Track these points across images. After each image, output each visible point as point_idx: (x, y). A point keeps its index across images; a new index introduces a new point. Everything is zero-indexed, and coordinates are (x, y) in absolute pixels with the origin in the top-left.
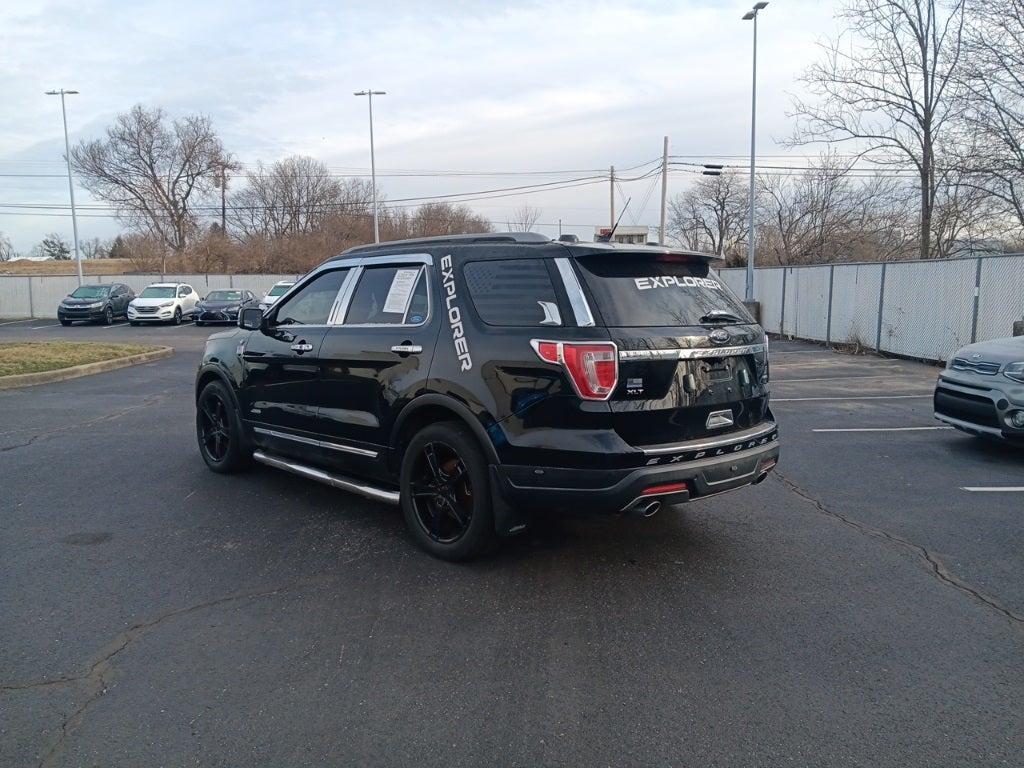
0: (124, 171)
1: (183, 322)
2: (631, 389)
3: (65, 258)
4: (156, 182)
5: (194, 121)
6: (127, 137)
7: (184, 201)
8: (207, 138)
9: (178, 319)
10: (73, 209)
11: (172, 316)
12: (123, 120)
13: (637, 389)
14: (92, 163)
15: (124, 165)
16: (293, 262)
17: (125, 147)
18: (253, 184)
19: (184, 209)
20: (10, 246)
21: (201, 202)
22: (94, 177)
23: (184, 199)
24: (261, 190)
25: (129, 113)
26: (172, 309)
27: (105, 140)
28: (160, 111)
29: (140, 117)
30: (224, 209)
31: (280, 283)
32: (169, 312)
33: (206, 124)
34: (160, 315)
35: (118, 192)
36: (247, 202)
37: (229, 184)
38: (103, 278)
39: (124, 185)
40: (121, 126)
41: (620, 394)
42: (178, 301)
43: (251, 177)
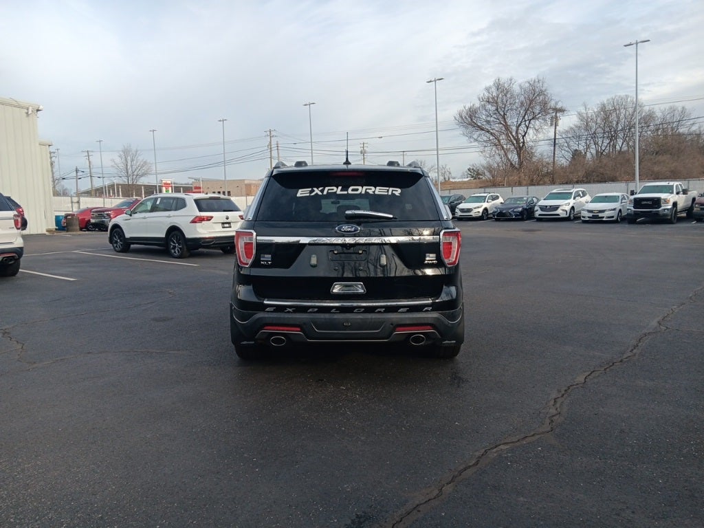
0: (488, 122)
1: (488, 218)
2: (263, 261)
3: (479, 178)
4: (507, 127)
5: (532, 83)
6: (491, 100)
7: (523, 138)
8: (542, 93)
9: (485, 216)
10: (437, 150)
11: (480, 214)
12: (488, 89)
13: (267, 261)
14: (470, 120)
15: (489, 119)
16: (603, 174)
17: (490, 106)
18: (582, 120)
19: (524, 143)
20: (450, 173)
21: (535, 137)
22: (471, 128)
23: (523, 136)
24: (586, 122)
25: (492, 84)
26: (481, 210)
27: (477, 105)
28: (511, 80)
29: (498, 86)
30: (555, 139)
31: (555, 191)
32: (479, 212)
33: (541, 84)
34: (473, 214)
35: (485, 137)
36: (574, 134)
37: (560, 122)
38: (452, 191)
39: (488, 132)
40: (487, 94)
41: (256, 264)
42: (485, 205)
43: (580, 114)
